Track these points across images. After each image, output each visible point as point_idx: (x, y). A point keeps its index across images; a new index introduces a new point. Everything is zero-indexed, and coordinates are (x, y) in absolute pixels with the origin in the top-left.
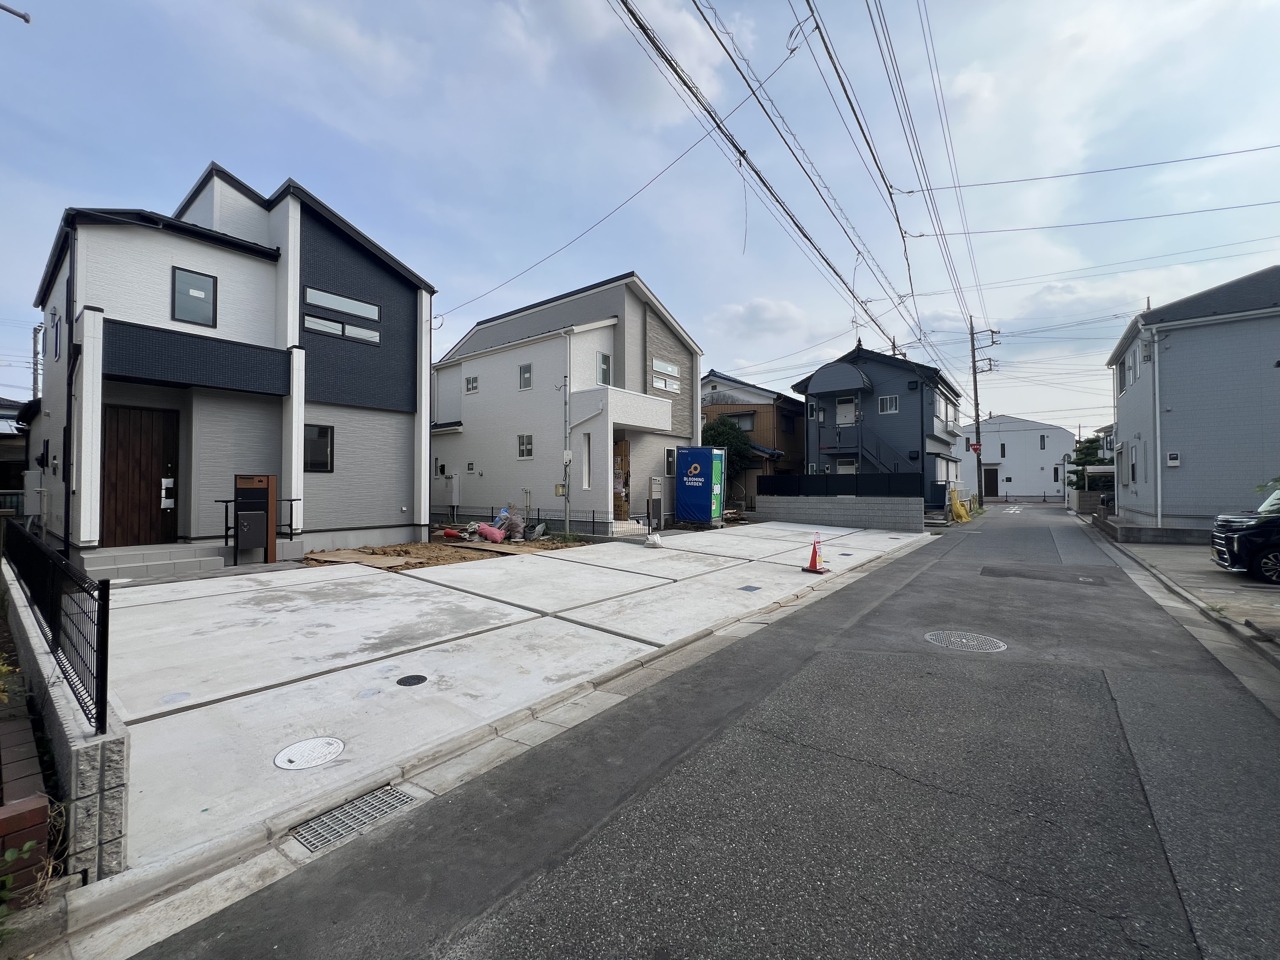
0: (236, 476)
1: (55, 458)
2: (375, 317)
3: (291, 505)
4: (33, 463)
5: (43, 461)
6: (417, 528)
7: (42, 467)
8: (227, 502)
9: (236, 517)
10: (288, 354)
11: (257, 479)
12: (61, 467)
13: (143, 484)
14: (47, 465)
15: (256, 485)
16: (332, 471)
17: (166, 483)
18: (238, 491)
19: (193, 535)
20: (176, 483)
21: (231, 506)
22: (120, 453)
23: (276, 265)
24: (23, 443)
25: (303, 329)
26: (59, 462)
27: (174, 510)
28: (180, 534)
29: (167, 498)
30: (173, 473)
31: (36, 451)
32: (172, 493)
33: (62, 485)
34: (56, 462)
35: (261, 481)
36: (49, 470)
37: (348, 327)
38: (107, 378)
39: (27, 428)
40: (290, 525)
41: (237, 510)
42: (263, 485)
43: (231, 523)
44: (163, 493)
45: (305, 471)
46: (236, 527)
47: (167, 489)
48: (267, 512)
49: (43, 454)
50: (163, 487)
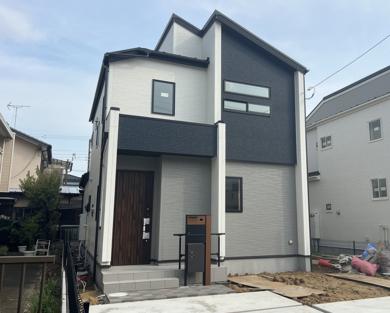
0: (187, 216)
1: (93, 207)
2: (267, 96)
3: (219, 238)
4: (84, 209)
5: (88, 209)
6: (301, 258)
7: (88, 212)
8: (180, 235)
9: (187, 247)
10: (216, 127)
11: (199, 218)
12: (95, 211)
13: (134, 222)
14: (89, 211)
15: (199, 223)
16: (241, 211)
17: (146, 221)
18: (188, 227)
19: (160, 259)
20: (151, 221)
21: (183, 238)
22: (124, 200)
23: (206, 71)
24: (81, 199)
25: (223, 110)
26: (94, 208)
27: (149, 240)
28: (152, 258)
29: (146, 232)
30: (149, 215)
31: (86, 203)
32: (149, 228)
33: (95, 222)
34: (93, 208)
35: (201, 220)
36: (90, 213)
37: (250, 105)
38: (120, 152)
39: (83, 190)
40: (218, 254)
41: (187, 242)
42: (202, 223)
43: (183, 252)
44: (144, 227)
45: (226, 211)
46: (186, 255)
47: (146, 225)
48: (205, 244)
49: (88, 204)
50: (144, 225)
